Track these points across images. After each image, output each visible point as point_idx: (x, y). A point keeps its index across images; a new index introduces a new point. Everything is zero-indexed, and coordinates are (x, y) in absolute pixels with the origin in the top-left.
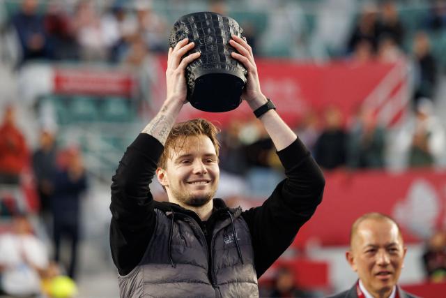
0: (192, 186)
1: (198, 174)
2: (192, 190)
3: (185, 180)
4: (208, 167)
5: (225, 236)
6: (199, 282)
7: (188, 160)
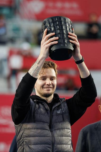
0: (45, 89)
1: (48, 85)
2: (45, 91)
3: (42, 87)
4: (52, 82)
5: (58, 110)
6: (45, 129)
7: (44, 78)
